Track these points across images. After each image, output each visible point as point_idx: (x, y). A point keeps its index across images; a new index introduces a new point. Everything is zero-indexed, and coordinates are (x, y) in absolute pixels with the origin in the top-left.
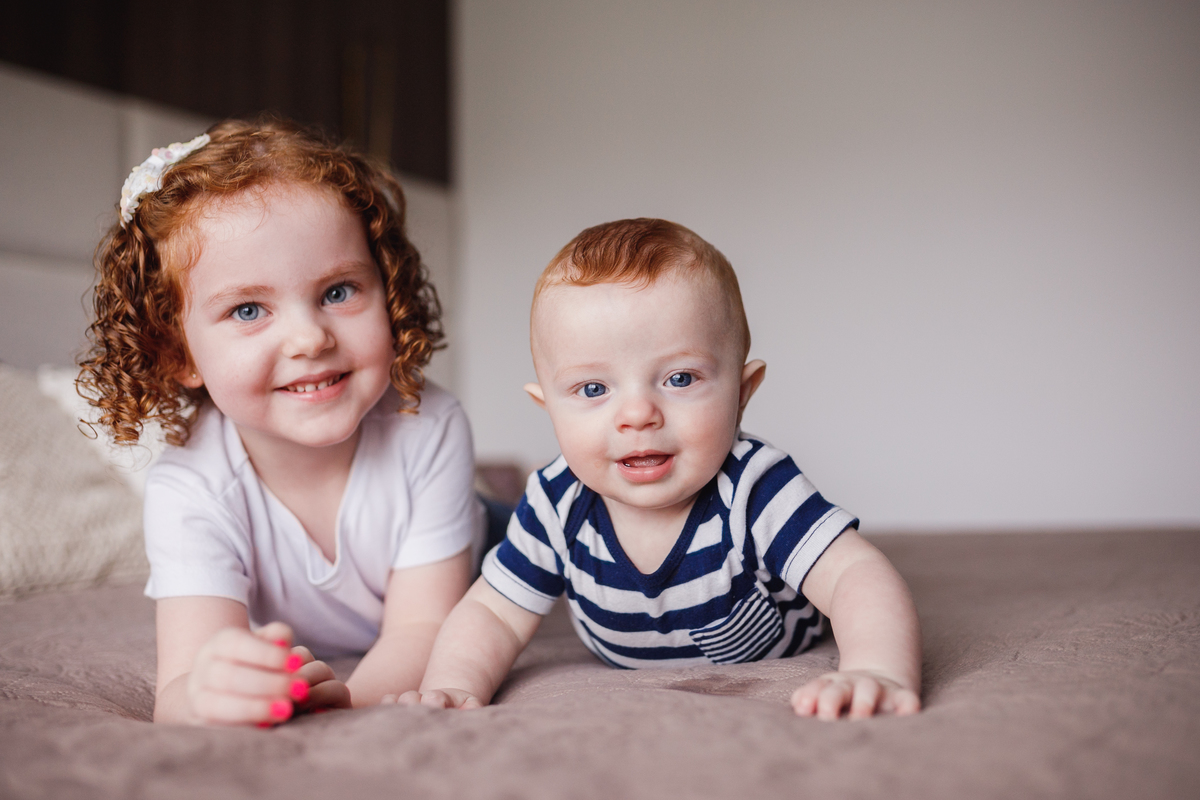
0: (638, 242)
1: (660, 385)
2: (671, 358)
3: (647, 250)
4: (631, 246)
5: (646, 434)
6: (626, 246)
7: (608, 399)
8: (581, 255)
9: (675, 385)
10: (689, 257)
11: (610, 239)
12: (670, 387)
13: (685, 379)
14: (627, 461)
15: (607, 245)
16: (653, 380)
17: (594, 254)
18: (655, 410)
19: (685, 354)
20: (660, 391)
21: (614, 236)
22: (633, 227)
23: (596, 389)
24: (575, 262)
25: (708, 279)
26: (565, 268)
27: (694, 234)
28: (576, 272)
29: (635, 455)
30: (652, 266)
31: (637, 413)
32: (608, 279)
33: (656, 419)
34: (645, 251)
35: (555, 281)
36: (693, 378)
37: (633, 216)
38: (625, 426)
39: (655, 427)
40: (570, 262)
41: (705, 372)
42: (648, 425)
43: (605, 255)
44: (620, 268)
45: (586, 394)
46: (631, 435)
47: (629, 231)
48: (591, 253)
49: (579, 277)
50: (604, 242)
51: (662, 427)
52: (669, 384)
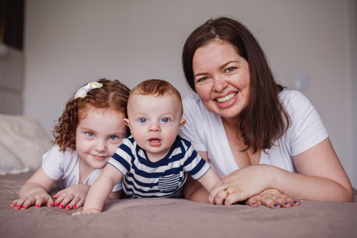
0: (158, 86)
1: (160, 121)
2: (164, 114)
3: (161, 88)
5: (156, 133)
6: (156, 86)
7: (147, 123)
8: (144, 87)
9: (164, 121)
10: (171, 91)
11: (151, 85)
12: (163, 122)
14: (150, 140)
15: (151, 86)
16: (159, 120)
17: (147, 88)
18: (159, 127)
19: (168, 114)
20: (160, 123)
21: (153, 84)
22: (157, 82)
23: (144, 120)
24: (142, 89)
25: (175, 97)
26: (139, 90)
27: (172, 85)
28: (143, 92)
29: (153, 138)
30: (162, 92)
31: (154, 128)
32: (151, 94)
33: (159, 129)
35: (137, 93)
36: (169, 120)
37: (157, 79)
38: (150, 130)
39: (158, 131)
40: (141, 89)
41: (172, 119)
43: (150, 88)
44: (154, 92)
45: (141, 121)
46: (152, 133)
47: (156, 83)
48: (146, 87)
49: (143, 93)
50: (150, 85)
51: (160, 132)
52: (162, 121)
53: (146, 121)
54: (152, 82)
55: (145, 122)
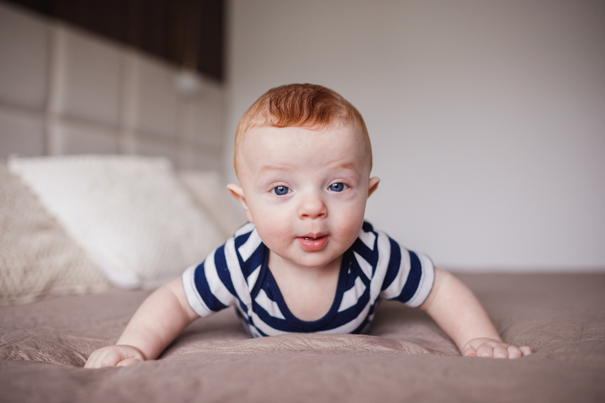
0: (313, 101)
1: (325, 190)
3: (319, 106)
4: (309, 104)
5: (317, 221)
6: (305, 102)
7: (292, 196)
8: (275, 107)
9: (332, 190)
13: (340, 187)
16: (321, 187)
17: (285, 107)
18: (324, 206)
20: (326, 194)
23: (282, 190)
24: (271, 112)
26: (265, 115)
28: (274, 118)
30: (324, 117)
31: (313, 206)
32: (297, 124)
33: (324, 212)
34: (318, 107)
35: (259, 124)
36: (345, 187)
38: (305, 215)
39: (323, 217)
40: (268, 111)
41: (353, 185)
42: (320, 215)
43: (293, 108)
44: (304, 117)
45: (276, 192)
46: (308, 221)
47: (304, 93)
48: (283, 107)
49: (277, 122)
50: (291, 98)
51: (326, 217)
52: (329, 189)
53: (289, 191)
54: (294, 92)
55: (286, 193)
